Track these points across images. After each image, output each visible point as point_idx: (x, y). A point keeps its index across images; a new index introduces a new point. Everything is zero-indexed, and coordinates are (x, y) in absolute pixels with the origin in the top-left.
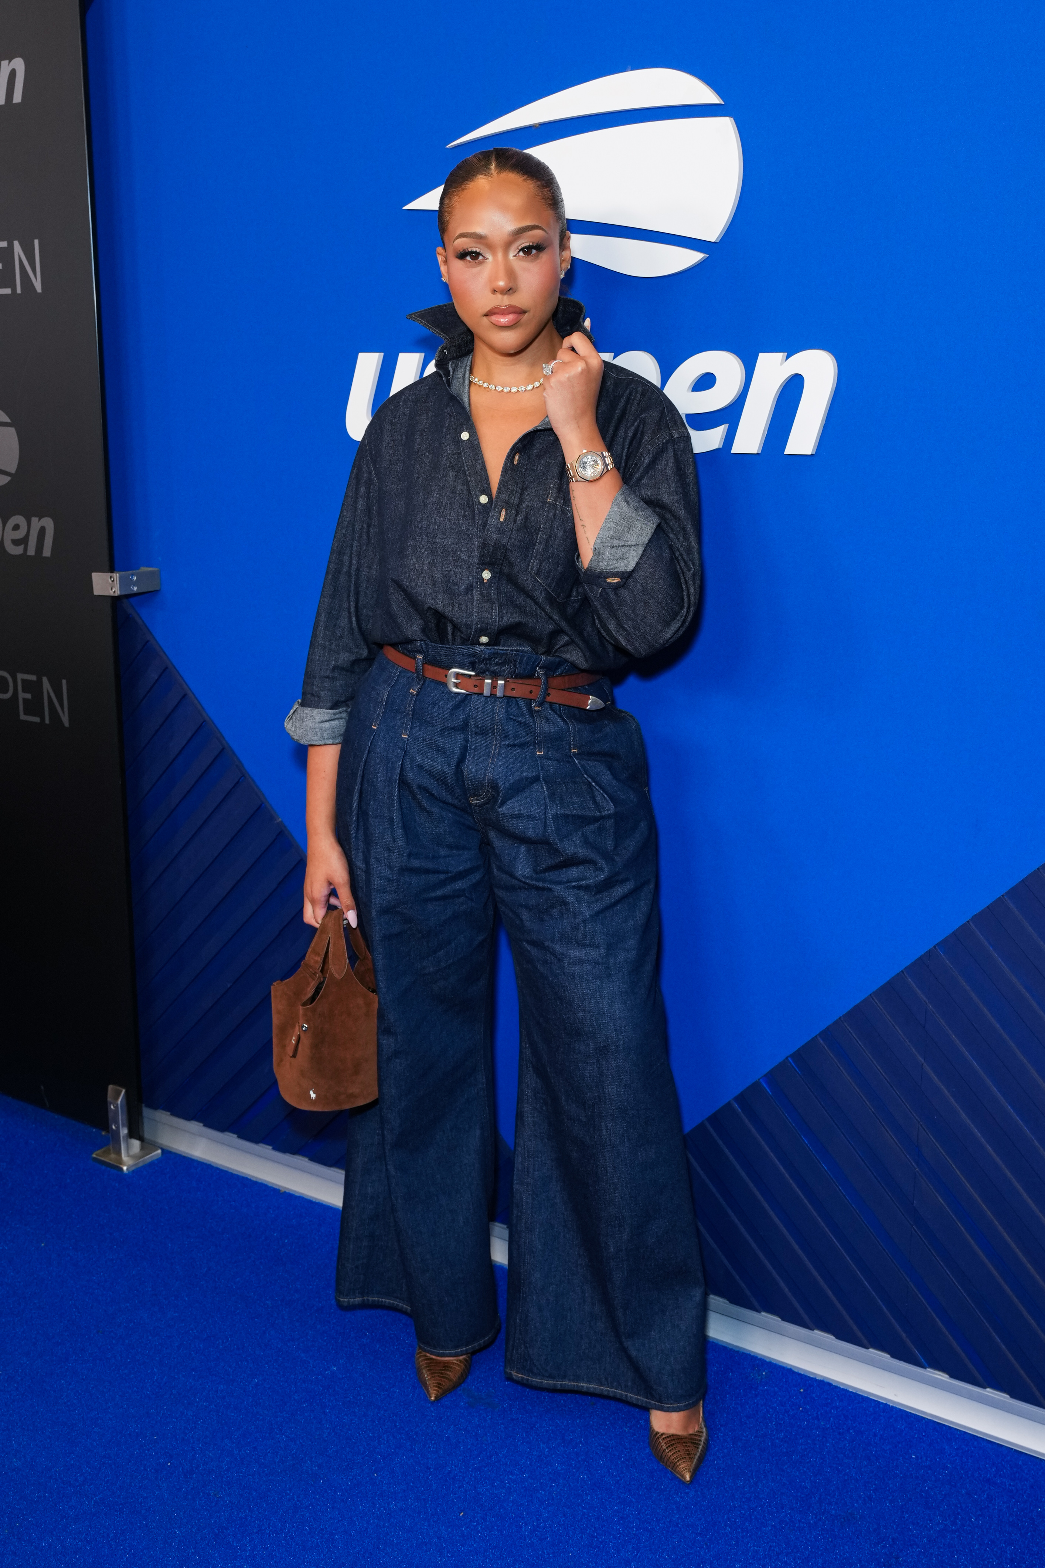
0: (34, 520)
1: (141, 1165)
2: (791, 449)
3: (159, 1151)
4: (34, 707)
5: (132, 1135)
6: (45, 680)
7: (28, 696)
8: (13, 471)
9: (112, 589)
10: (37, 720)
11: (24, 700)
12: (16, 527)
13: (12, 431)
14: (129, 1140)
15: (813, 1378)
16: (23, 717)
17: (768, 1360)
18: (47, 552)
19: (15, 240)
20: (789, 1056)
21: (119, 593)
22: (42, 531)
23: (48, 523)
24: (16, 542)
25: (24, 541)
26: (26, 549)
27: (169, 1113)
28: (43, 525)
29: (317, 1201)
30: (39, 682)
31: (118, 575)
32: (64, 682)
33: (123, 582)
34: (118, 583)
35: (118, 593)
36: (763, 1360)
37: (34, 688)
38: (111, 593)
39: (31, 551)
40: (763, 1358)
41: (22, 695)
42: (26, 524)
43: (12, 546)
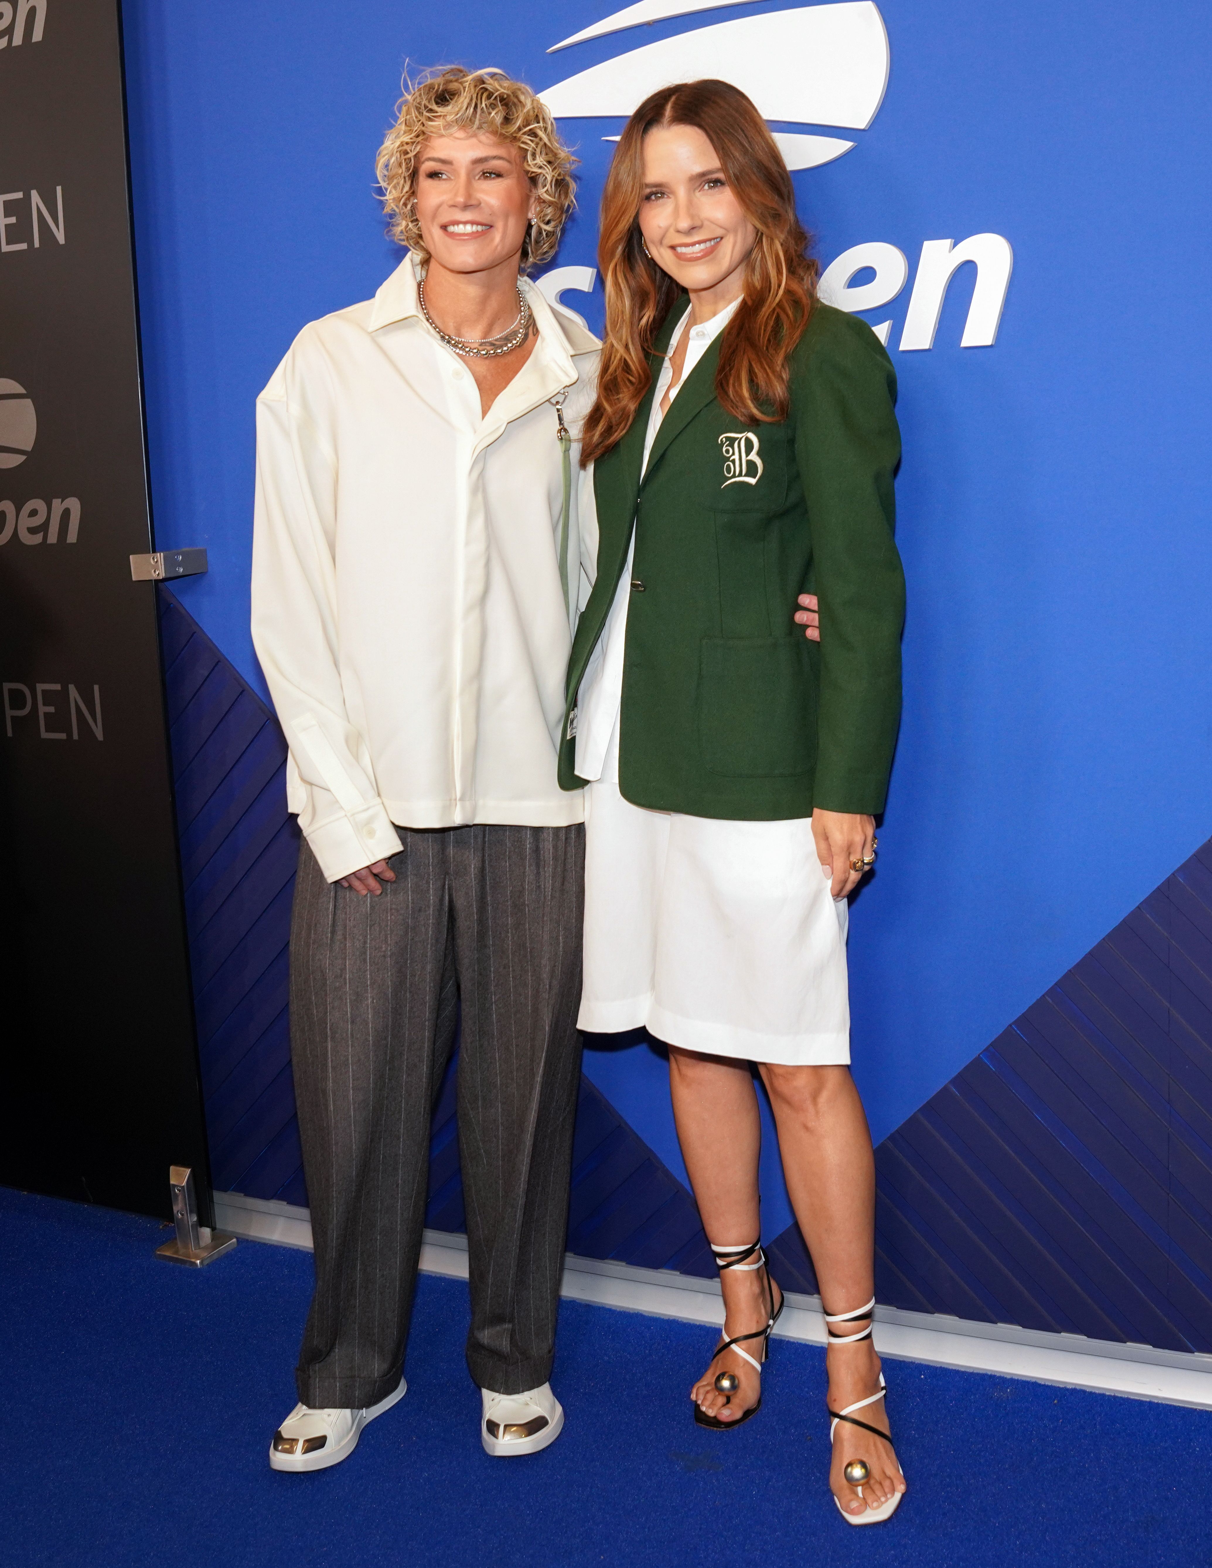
0: (56, 502)
1: (215, 1257)
2: (967, 341)
3: (234, 1240)
4: (58, 722)
5: (202, 1223)
6: (72, 688)
7: (52, 709)
8: (29, 448)
9: (155, 572)
10: (63, 736)
11: (46, 714)
12: (33, 513)
13: (28, 402)
14: (199, 1229)
15: (1062, 1388)
16: (45, 735)
17: (1008, 1377)
18: (72, 537)
19: (32, 189)
20: (1013, 1023)
21: (164, 575)
22: (66, 513)
23: (74, 504)
24: (32, 531)
25: (44, 528)
26: (45, 537)
27: (243, 1195)
28: (68, 507)
29: (438, 1275)
30: (65, 692)
31: (162, 554)
32: (96, 688)
33: (169, 563)
34: (163, 563)
35: (162, 575)
36: (1003, 1377)
37: (59, 699)
38: (154, 576)
39: (52, 539)
40: (1002, 1375)
41: (43, 709)
42: (46, 508)
43: (29, 536)
